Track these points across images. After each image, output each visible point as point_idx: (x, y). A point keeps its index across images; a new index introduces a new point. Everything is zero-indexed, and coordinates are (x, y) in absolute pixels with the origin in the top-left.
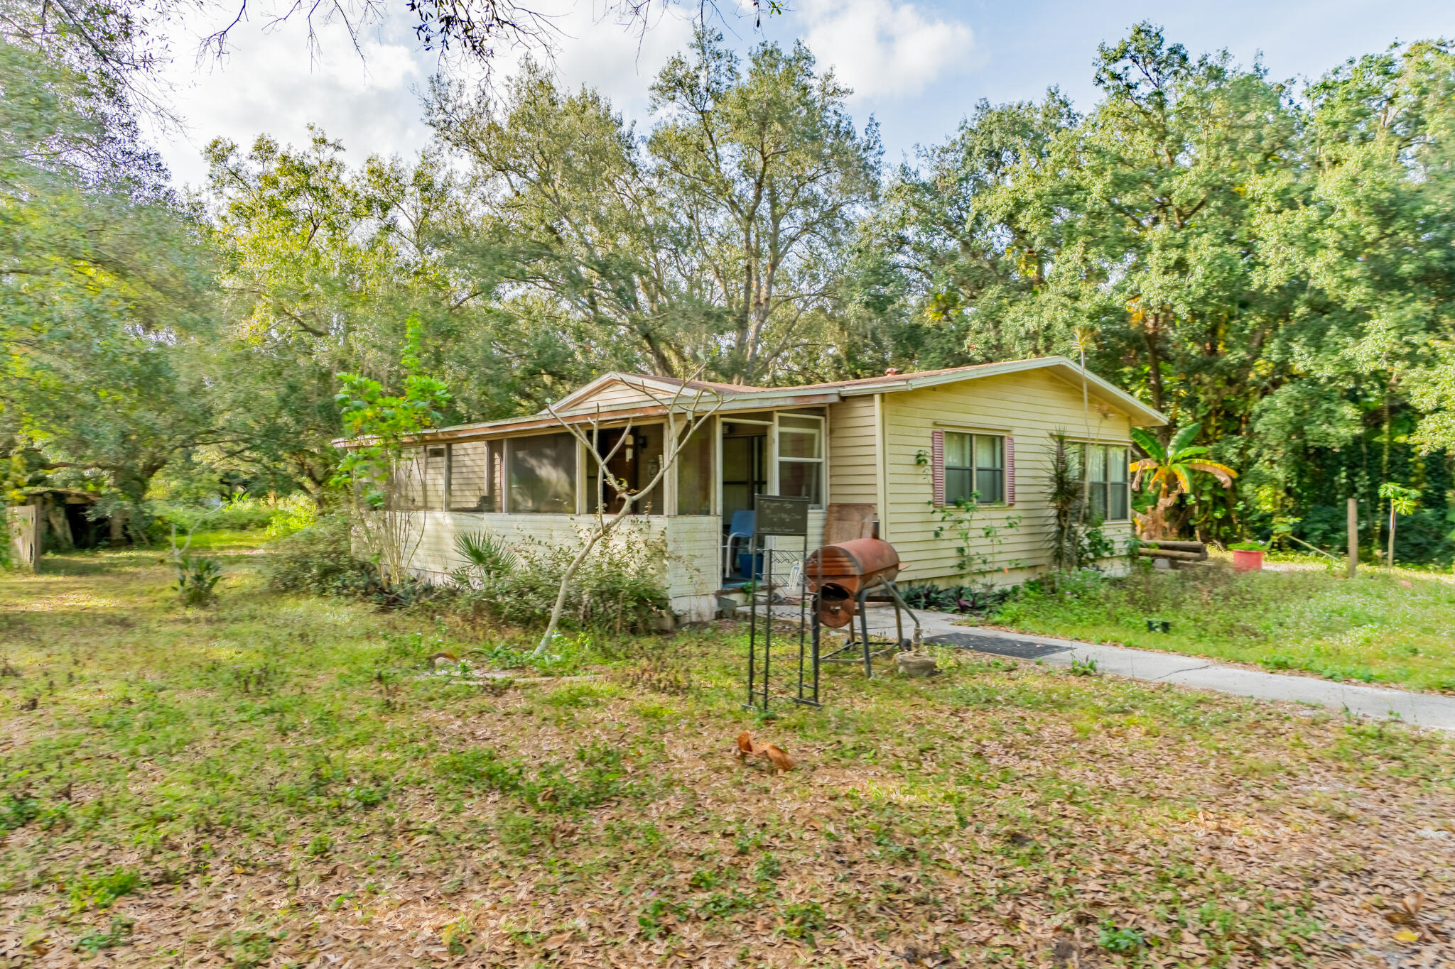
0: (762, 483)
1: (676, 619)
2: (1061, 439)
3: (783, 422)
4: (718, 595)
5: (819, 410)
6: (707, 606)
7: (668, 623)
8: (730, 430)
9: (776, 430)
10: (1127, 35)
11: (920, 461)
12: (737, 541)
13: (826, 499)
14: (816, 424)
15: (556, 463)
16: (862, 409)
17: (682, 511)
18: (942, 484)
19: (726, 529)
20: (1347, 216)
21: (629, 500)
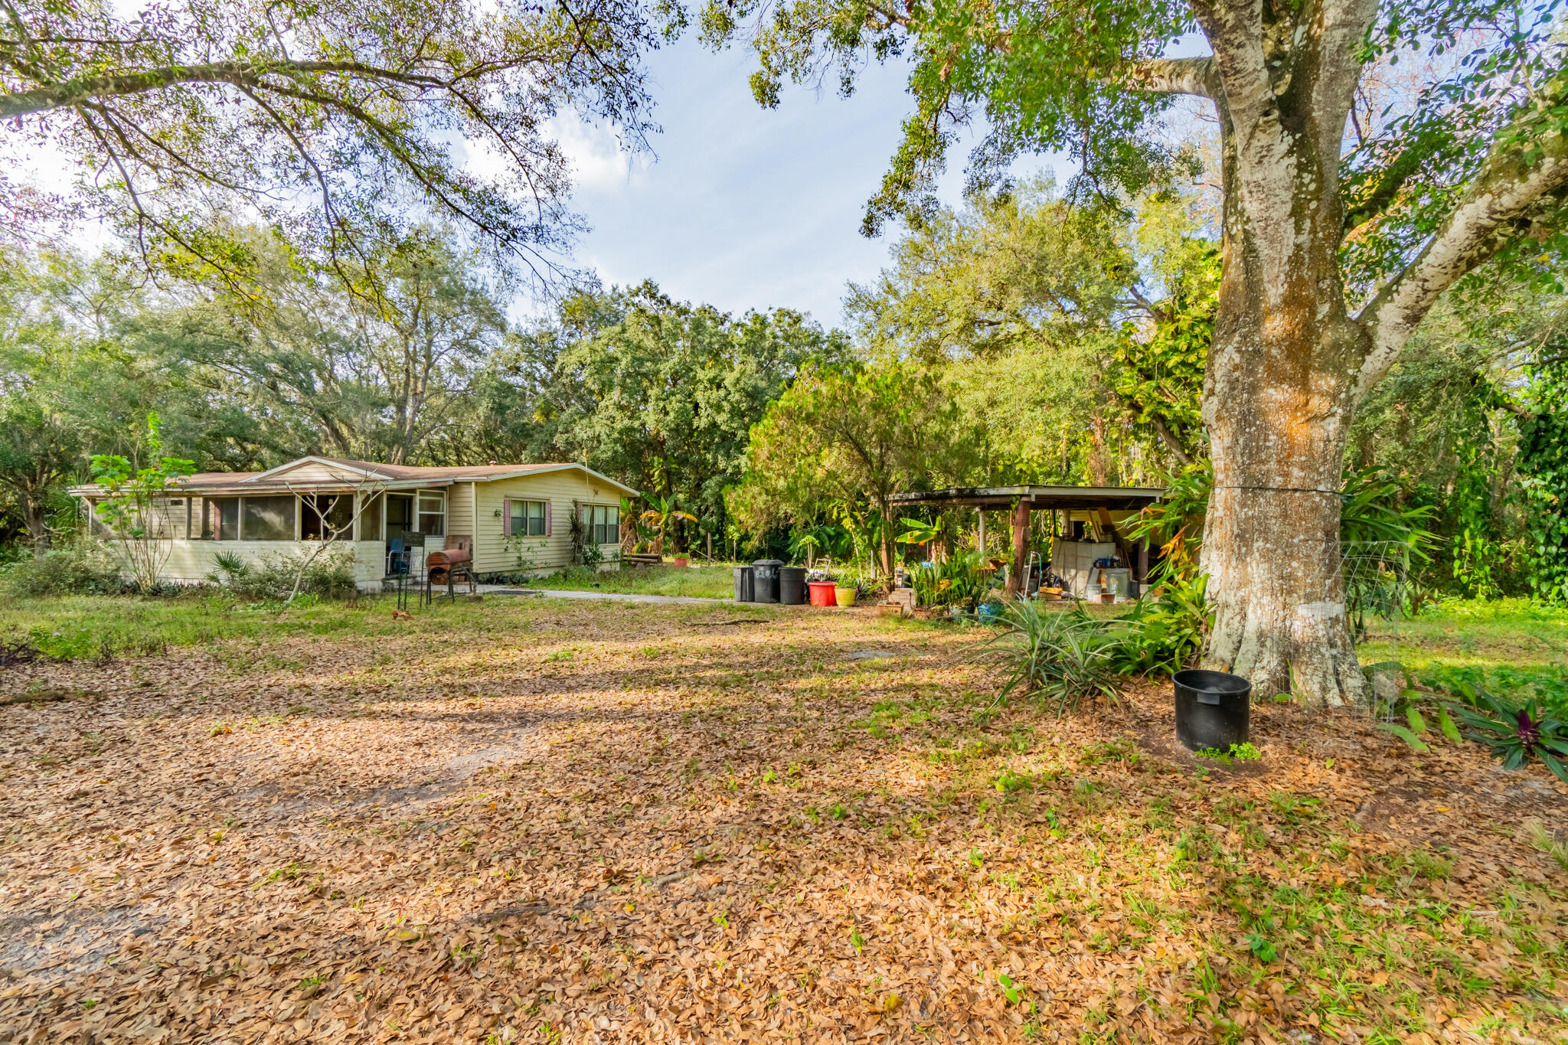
0: (410, 524)
1: (359, 592)
2: (576, 503)
3: (422, 494)
4: (383, 581)
5: (443, 488)
6: (378, 585)
7: (355, 593)
8: (390, 498)
9: (418, 498)
10: (641, 284)
11: (497, 514)
12: (394, 555)
13: (446, 532)
14: (441, 495)
15: (280, 513)
16: (465, 488)
17: (363, 539)
18: (509, 525)
19: (388, 549)
20: (735, 397)
21: (336, 533)
